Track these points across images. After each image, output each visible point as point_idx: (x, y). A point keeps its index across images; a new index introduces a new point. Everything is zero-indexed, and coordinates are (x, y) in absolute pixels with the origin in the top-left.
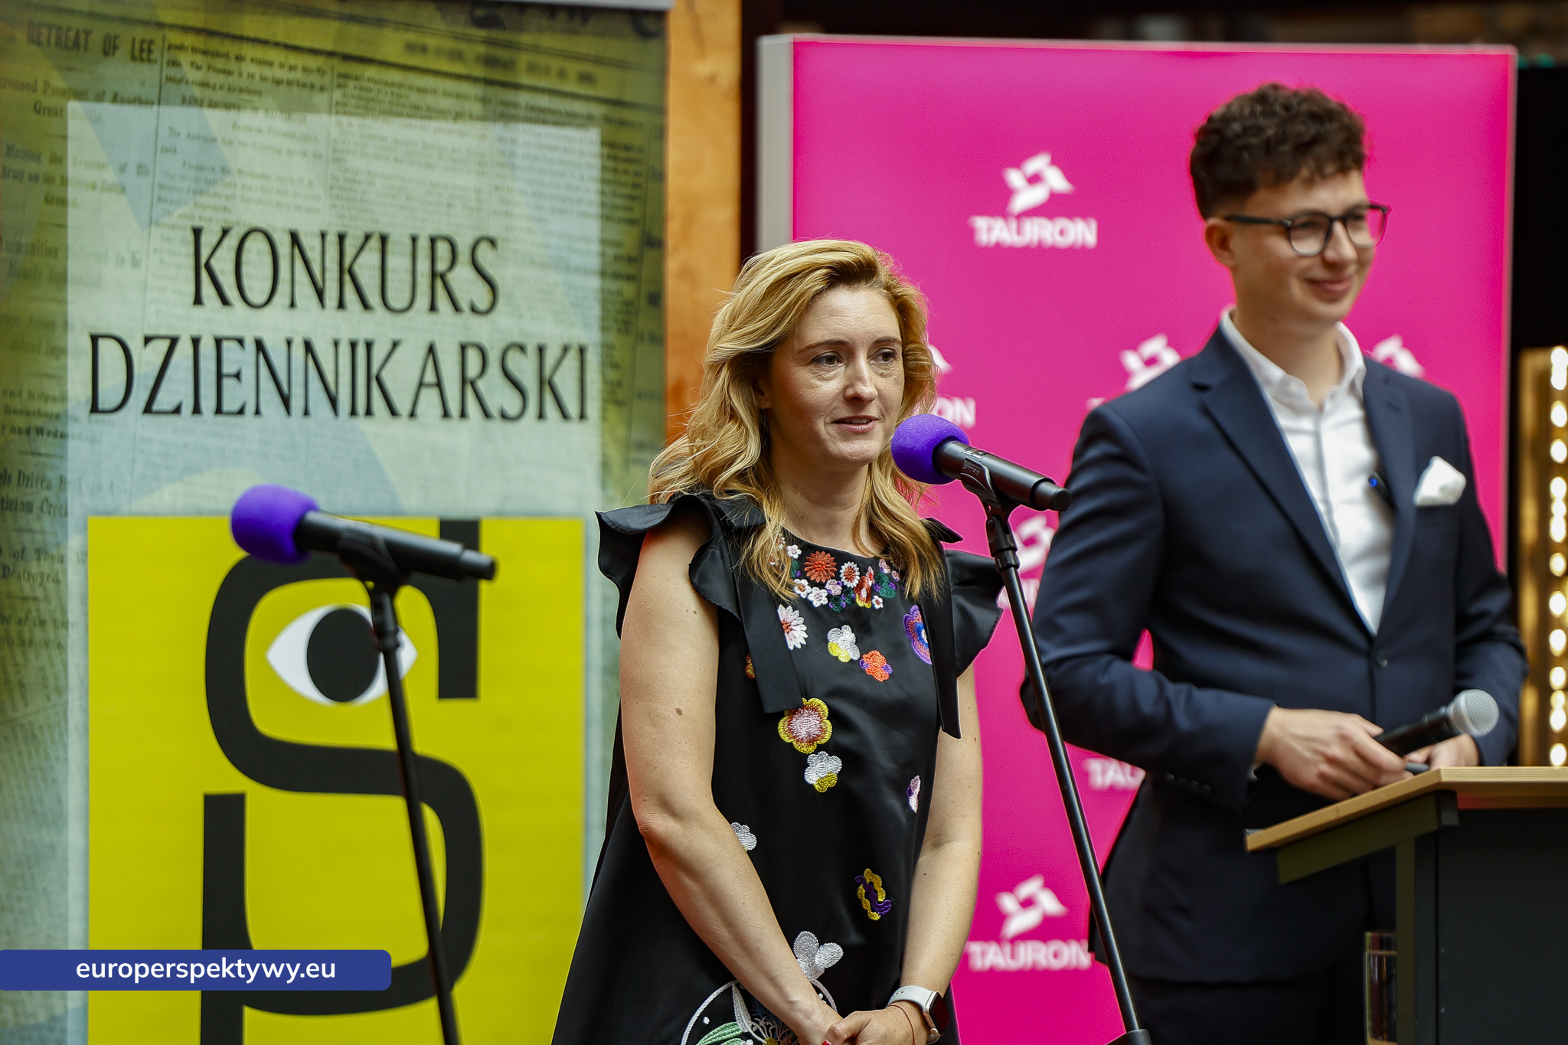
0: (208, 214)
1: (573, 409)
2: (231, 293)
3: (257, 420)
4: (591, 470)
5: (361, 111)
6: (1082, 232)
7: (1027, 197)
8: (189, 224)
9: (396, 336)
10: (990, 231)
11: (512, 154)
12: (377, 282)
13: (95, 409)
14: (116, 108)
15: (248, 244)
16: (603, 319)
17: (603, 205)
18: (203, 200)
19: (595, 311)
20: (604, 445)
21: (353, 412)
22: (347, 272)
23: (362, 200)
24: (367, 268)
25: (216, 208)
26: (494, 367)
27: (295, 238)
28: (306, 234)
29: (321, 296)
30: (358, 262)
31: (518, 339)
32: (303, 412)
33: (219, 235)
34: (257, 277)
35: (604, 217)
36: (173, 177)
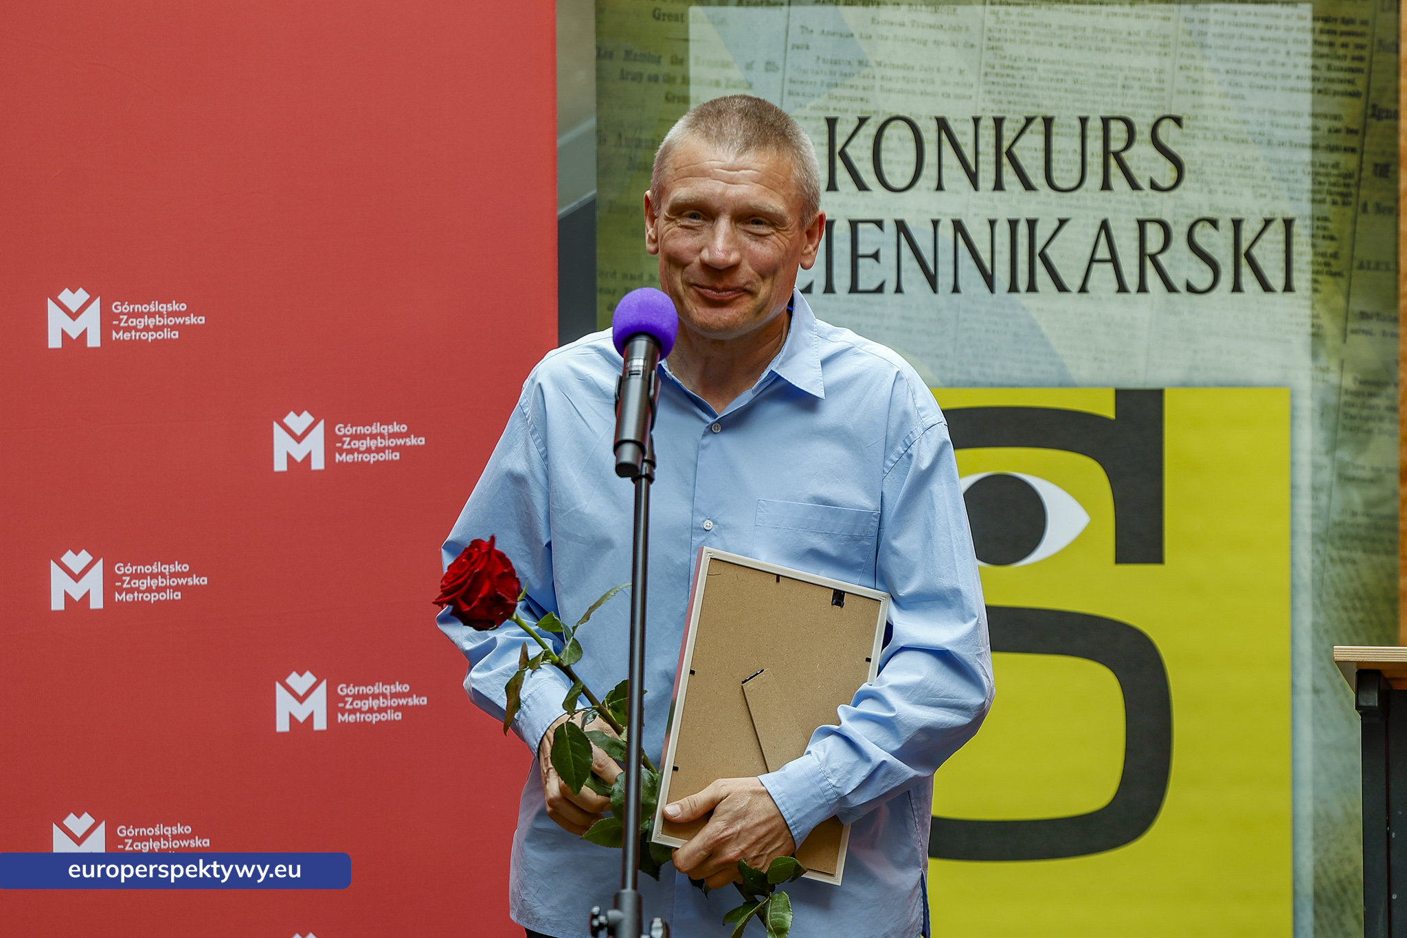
0: (843, 104)
1: (1277, 281)
2: (869, 177)
3: (899, 295)
4: (1301, 342)
8: (824, 115)
9: (1063, 216)
11: (1202, 34)
12: (1042, 163)
14: (741, 9)
15: (887, 132)
16: (1314, 192)
17: (1315, 79)
18: (836, 92)
19: (1307, 183)
20: (1315, 316)
21: (1013, 288)
22: (1005, 155)
23: (1021, 85)
24: (1029, 151)
25: (852, 99)
26: (1179, 241)
27: (942, 124)
28: (956, 120)
29: (973, 178)
30: (1018, 144)
31: (1207, 214)
32: (951, 288)
33: (856, 123)
34: (898, 163)
35: (1316, 91)
36: (805, 72)
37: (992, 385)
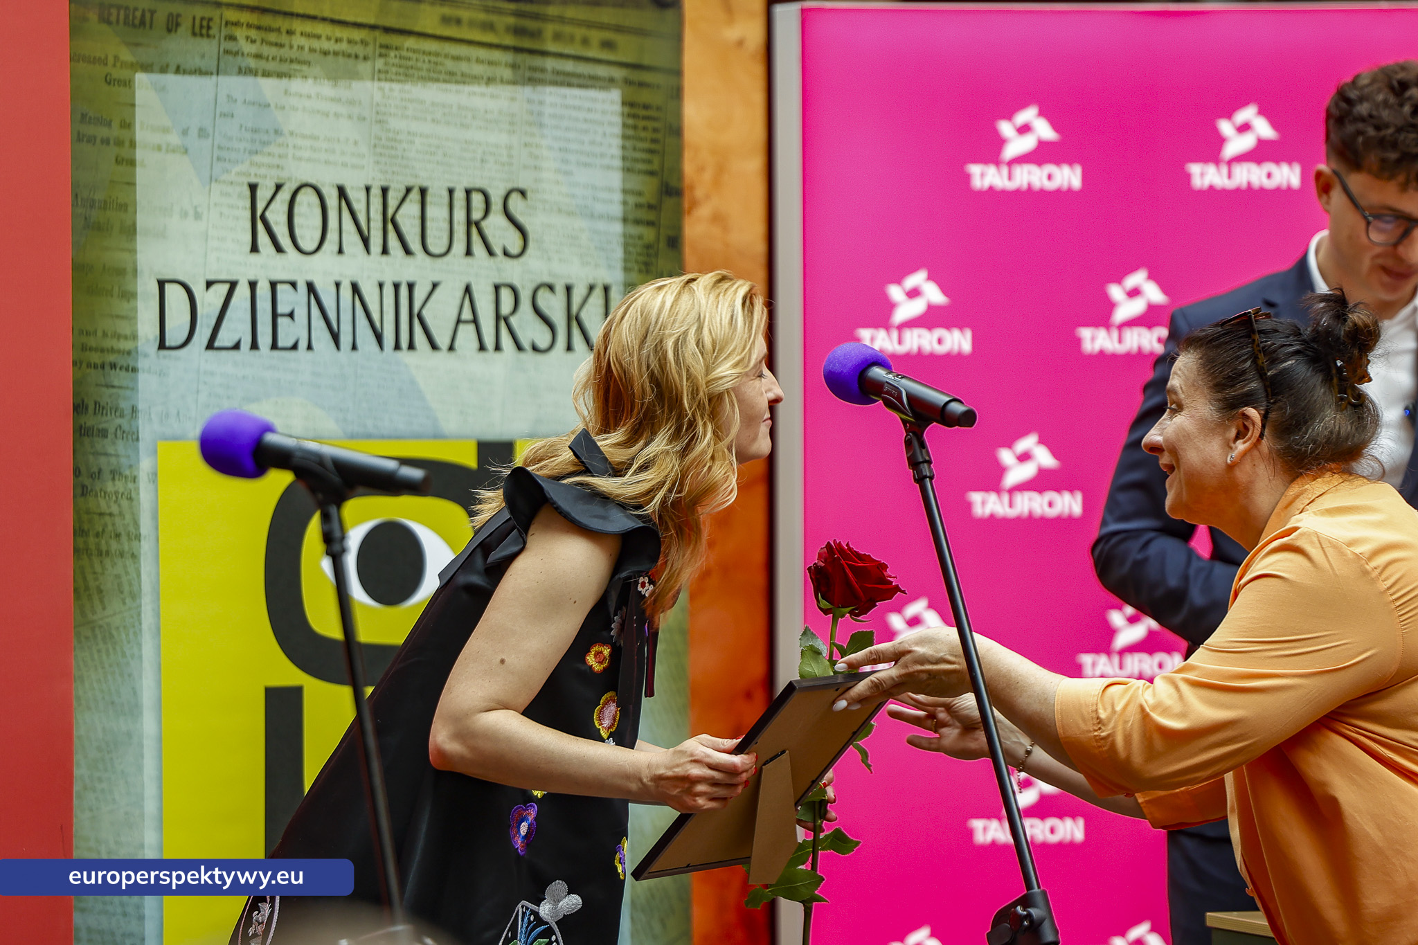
0: (263, 171)
2: (285, 241)
3: (310, 353)
5: (402, 78)
6: (1069, 177)
7: (1017, 146)
8: (246, 180)
9: (436, 279)
10: (984, 176)
11: (540, 114)
12: (418, 230)
13: (162, 346)
14: (179, 77)
15: (299, 198)
16: (625, 260)
17: (624, 158)
18: (257, 158)
19: (619, 253)
21: (397, 347)
23: (403, 157)
24: (408, 217)
25: (270, 166)
26: (526, 305)
27: (342, 192)
28: (352, 188)
29: (366, 241)
30: (400, 212)
31: (547, 279)
32: (351, 347)
33: (273, 189)
34: (308, 227)
35: (626, 169)
36: (230, 139)
37: (383, 437)
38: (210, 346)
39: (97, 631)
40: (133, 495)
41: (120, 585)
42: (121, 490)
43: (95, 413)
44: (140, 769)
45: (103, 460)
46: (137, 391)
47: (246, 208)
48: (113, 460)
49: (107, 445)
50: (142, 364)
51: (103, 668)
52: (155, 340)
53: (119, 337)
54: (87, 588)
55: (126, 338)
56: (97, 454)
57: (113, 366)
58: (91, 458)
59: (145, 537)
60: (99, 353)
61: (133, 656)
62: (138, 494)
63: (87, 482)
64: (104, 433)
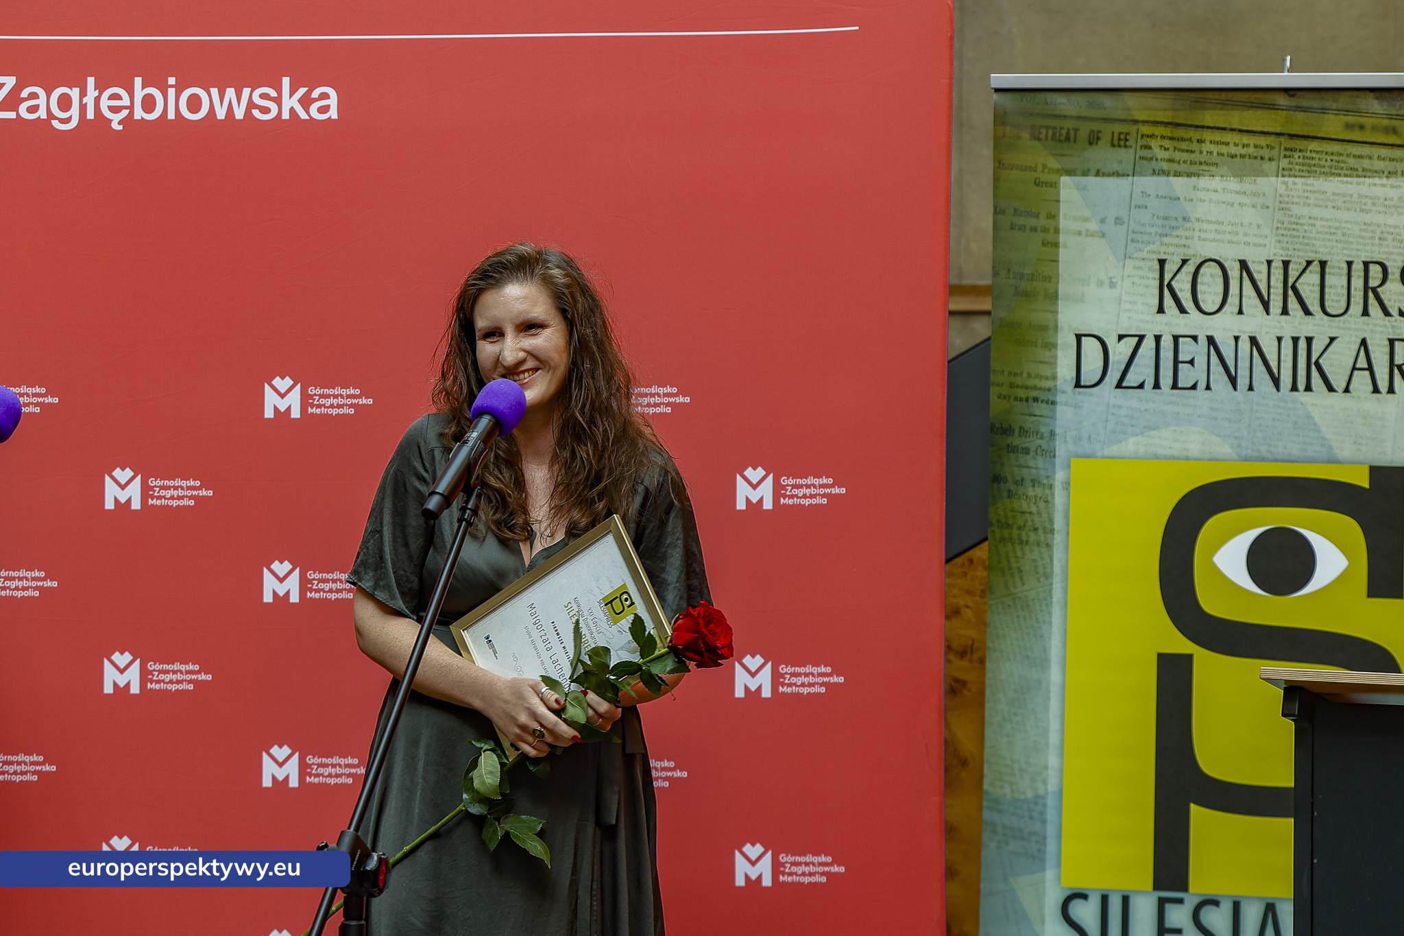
0: (1171, 249)
2: (1188, 303)
3: (1208, 391)
5: (1304, 174)
8: (1156, 257)
9: (1333, 335)
12: (1318, 295)
13: (1078, 384)
14: (1099, 179)
15: (1202, 270)
18: (1166, 240)
21: (1294, 388)
22: (1291, 289)
23: (1304, 237)
24: (1309, 285)
25: (1177, 246)
27: (1244, 265)
28: (1254, 262)
29: (1266, 305)
30: (1300, 281)
32: (1247, 388)
33: (1180, 262)
34: (1210, 293)
36: (1144, 225)
37: (1276, 460)
38: (1119, 385)
39: (1017, 601)
40: (1049, 499)
41: (1036, 567)
42: (1040, 495)
43: (1020, 436)
44: (1047, 708)
45: (1025, 471)
46: (1055, 419)
47: (1155, 279)
48: (1033, 471)
49: (1029, 460)
50: (1060, 398)
51: (1021, 630)
52: (1072, 380)
53: (1041, 377)
54: (1010, 569)
55: (1047, 378)
56: (1020, 466)
57: (1036, 400)
58: (1016, 470)
59: (1058, 532)
60: (1024, 390)
61: (1044, 622)
62: (1053, 498)
63: (1013, 488)
64: (1027, 451)
